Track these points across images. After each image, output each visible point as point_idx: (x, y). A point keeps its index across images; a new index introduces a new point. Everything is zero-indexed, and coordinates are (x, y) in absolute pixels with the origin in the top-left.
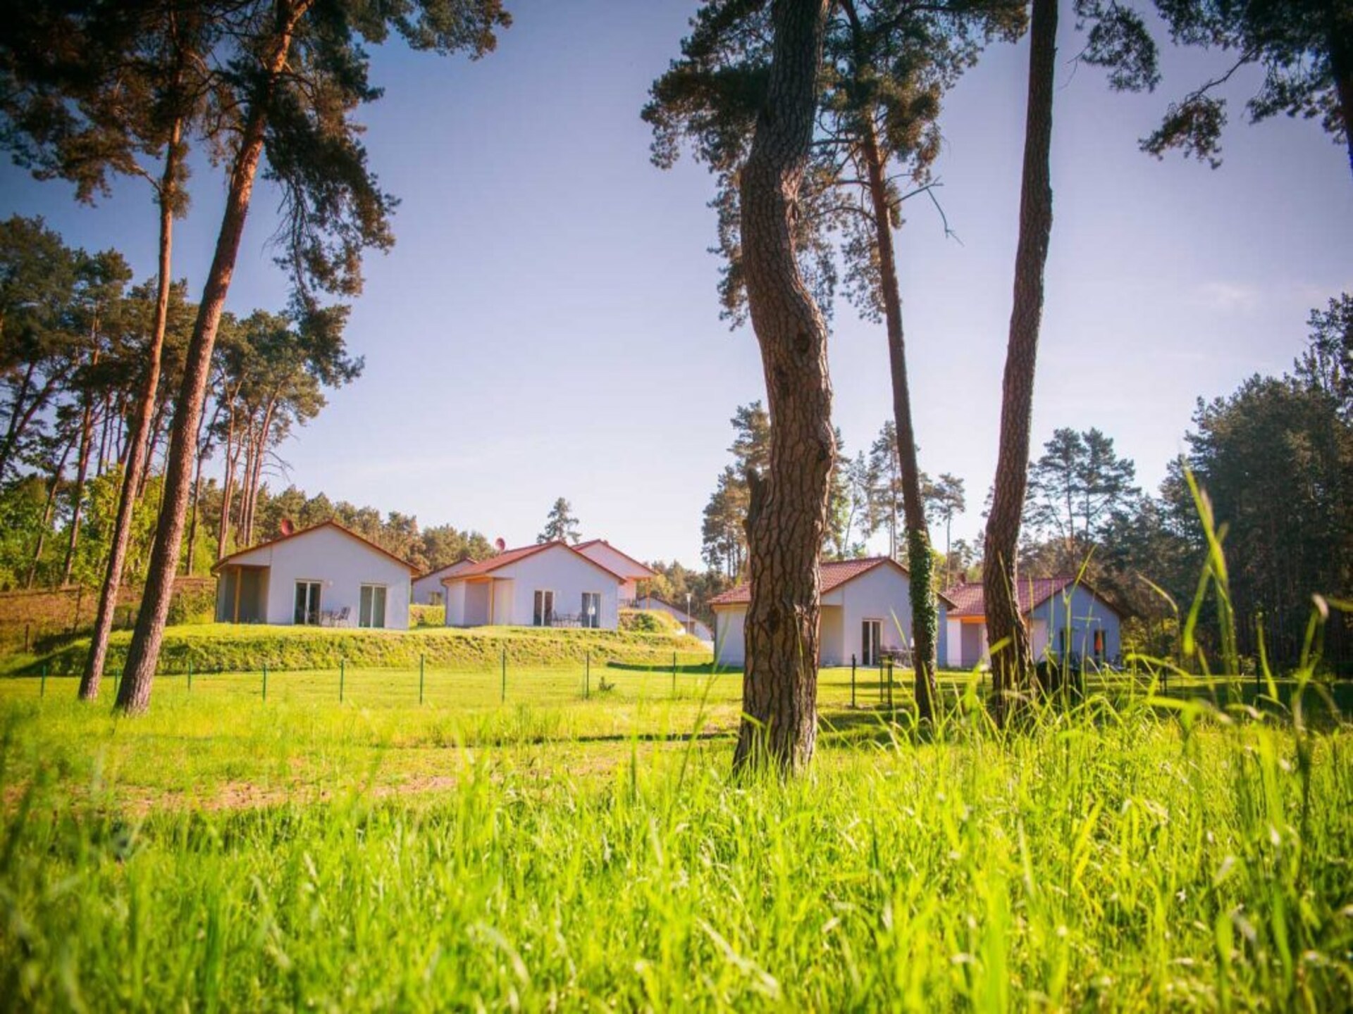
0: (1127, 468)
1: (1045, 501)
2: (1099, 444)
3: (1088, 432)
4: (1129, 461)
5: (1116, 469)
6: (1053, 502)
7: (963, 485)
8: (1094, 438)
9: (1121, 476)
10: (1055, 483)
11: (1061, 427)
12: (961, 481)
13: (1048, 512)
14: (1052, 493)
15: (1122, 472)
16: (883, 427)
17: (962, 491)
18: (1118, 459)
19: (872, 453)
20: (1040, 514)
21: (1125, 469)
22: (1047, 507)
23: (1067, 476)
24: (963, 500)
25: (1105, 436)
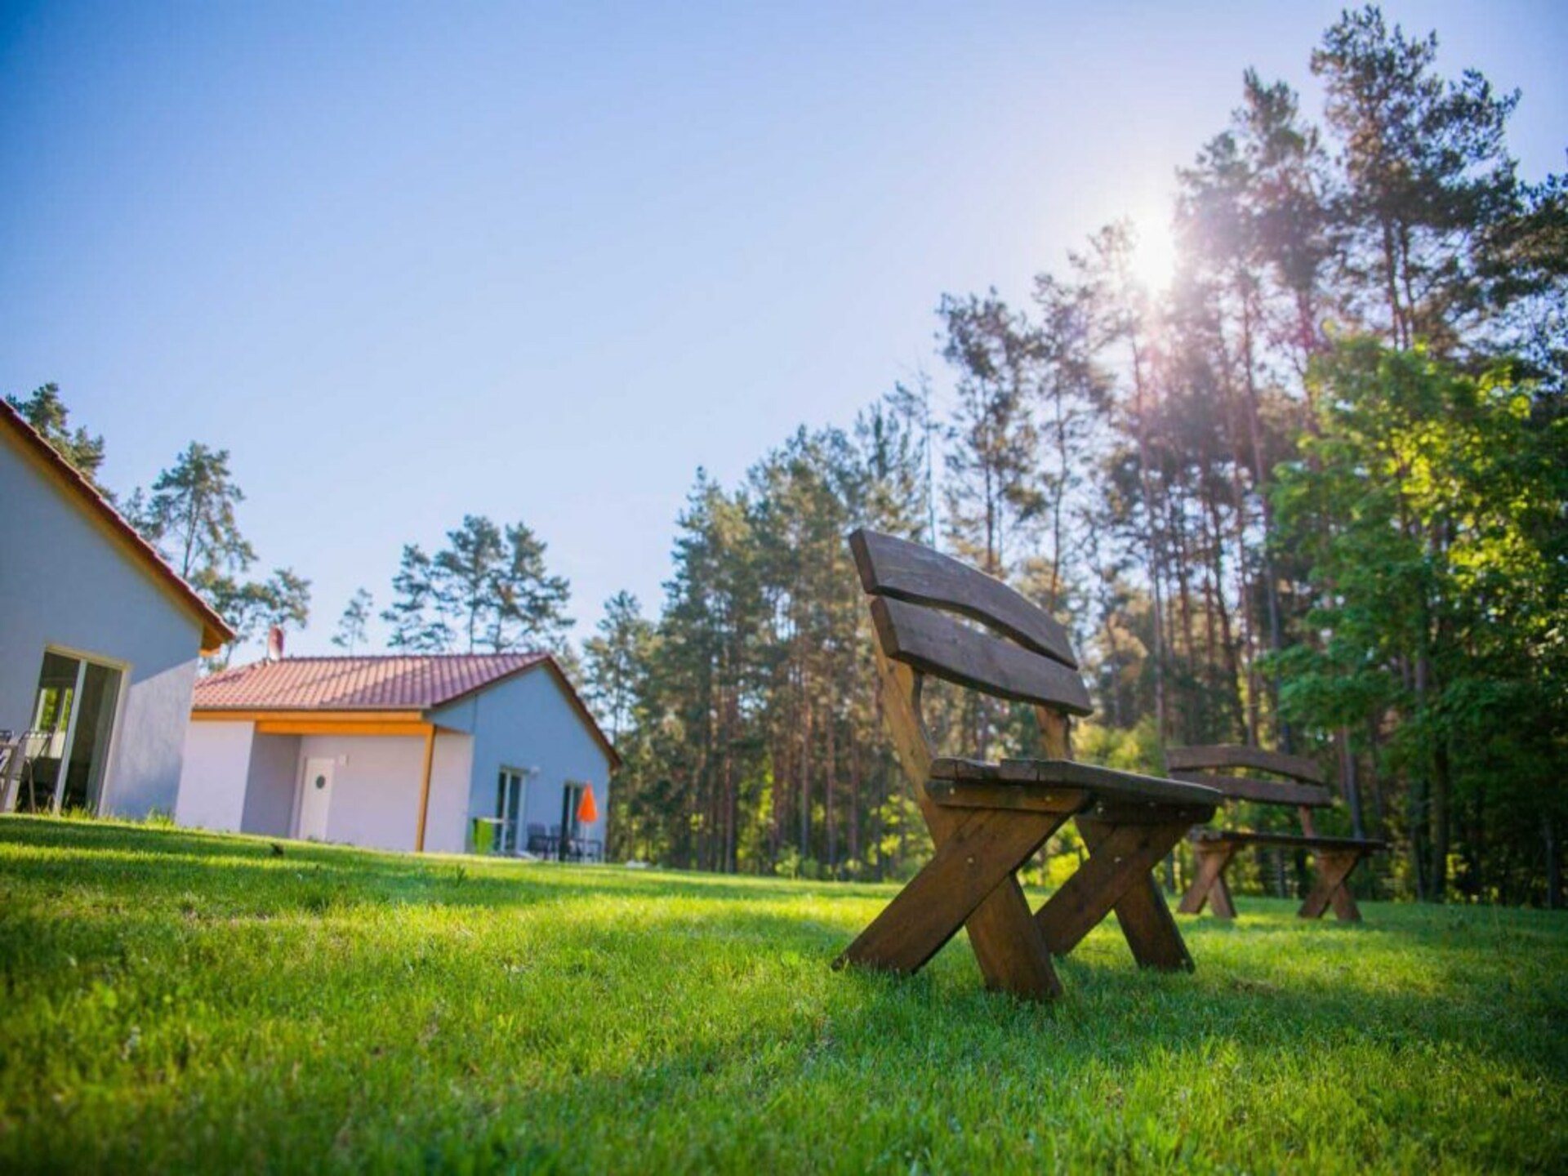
0: (560, 588)
1: (436, 617)
2: (526, 547)
3: (515, 528)
4: (563, 581)
5: (543, 586)
6: (449, 620)
7: (310, 590)
8: (520, 538)
9: (552, 598)
10: (456, 593)
11: (476, 514)
12: (306, 583)
13: (440, 633)
14: (451, 605)
15: (551, 592)
16: (186, 451)
17: (306, 598)
18: (548, 575)
19: (157, 487)
20: (430, 635)
21: (558, 588)
22: (440, 626)
23: (475, 584)
24: (305, 611)
25: (535, 538)
